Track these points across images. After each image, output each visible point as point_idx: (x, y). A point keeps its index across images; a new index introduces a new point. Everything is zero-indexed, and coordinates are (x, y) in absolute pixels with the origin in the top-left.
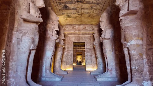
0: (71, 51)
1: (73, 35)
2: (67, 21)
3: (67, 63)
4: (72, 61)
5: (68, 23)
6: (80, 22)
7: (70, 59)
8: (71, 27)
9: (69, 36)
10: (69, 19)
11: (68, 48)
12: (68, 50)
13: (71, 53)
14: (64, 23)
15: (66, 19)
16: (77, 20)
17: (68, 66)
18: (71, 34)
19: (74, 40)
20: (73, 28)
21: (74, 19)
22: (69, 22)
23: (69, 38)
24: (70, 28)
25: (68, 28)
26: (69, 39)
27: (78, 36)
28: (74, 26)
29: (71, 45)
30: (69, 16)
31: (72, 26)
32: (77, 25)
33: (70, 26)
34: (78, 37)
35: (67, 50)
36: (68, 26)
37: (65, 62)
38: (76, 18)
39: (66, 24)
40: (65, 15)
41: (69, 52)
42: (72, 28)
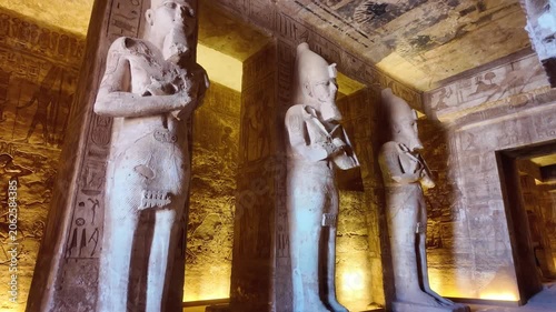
0: (491, 202)
1: (487, 118)
2: (433, 68)
3: (481, 264)
4: (506, 251)
5: (445, 75)
6: (502, 42)
7: (491, 238)
8: (468, 86)
9: (464, 128)
10: (430, 53)
11: (471, 186)
12: (472, 195)
13: (492, 209)
14: (427, 80)
15: (419, 58)
16: (474, 42)
17: (488, 276)
18: (473, 118)
19: (499, 139)
20: (482, 87)
21: (455, 45)
22: (443, 65)
23: (466, 138)
24: (465, 93)
25: (453, 97)
26: (471, 144)
27: (516, 115)
28: (483, 74)
29: (485, 170)
30: (424, 43)
31: (473, 80)
32: (495, 63)
33: (464, 82)
34: (515, 120)
35: (470, 199)
36: (453, 86)
37: (467, 256)
38: (460, 34)
39: (436, 79)
40: (403, 45)
41: (479, 208)
42: (474, 88)
